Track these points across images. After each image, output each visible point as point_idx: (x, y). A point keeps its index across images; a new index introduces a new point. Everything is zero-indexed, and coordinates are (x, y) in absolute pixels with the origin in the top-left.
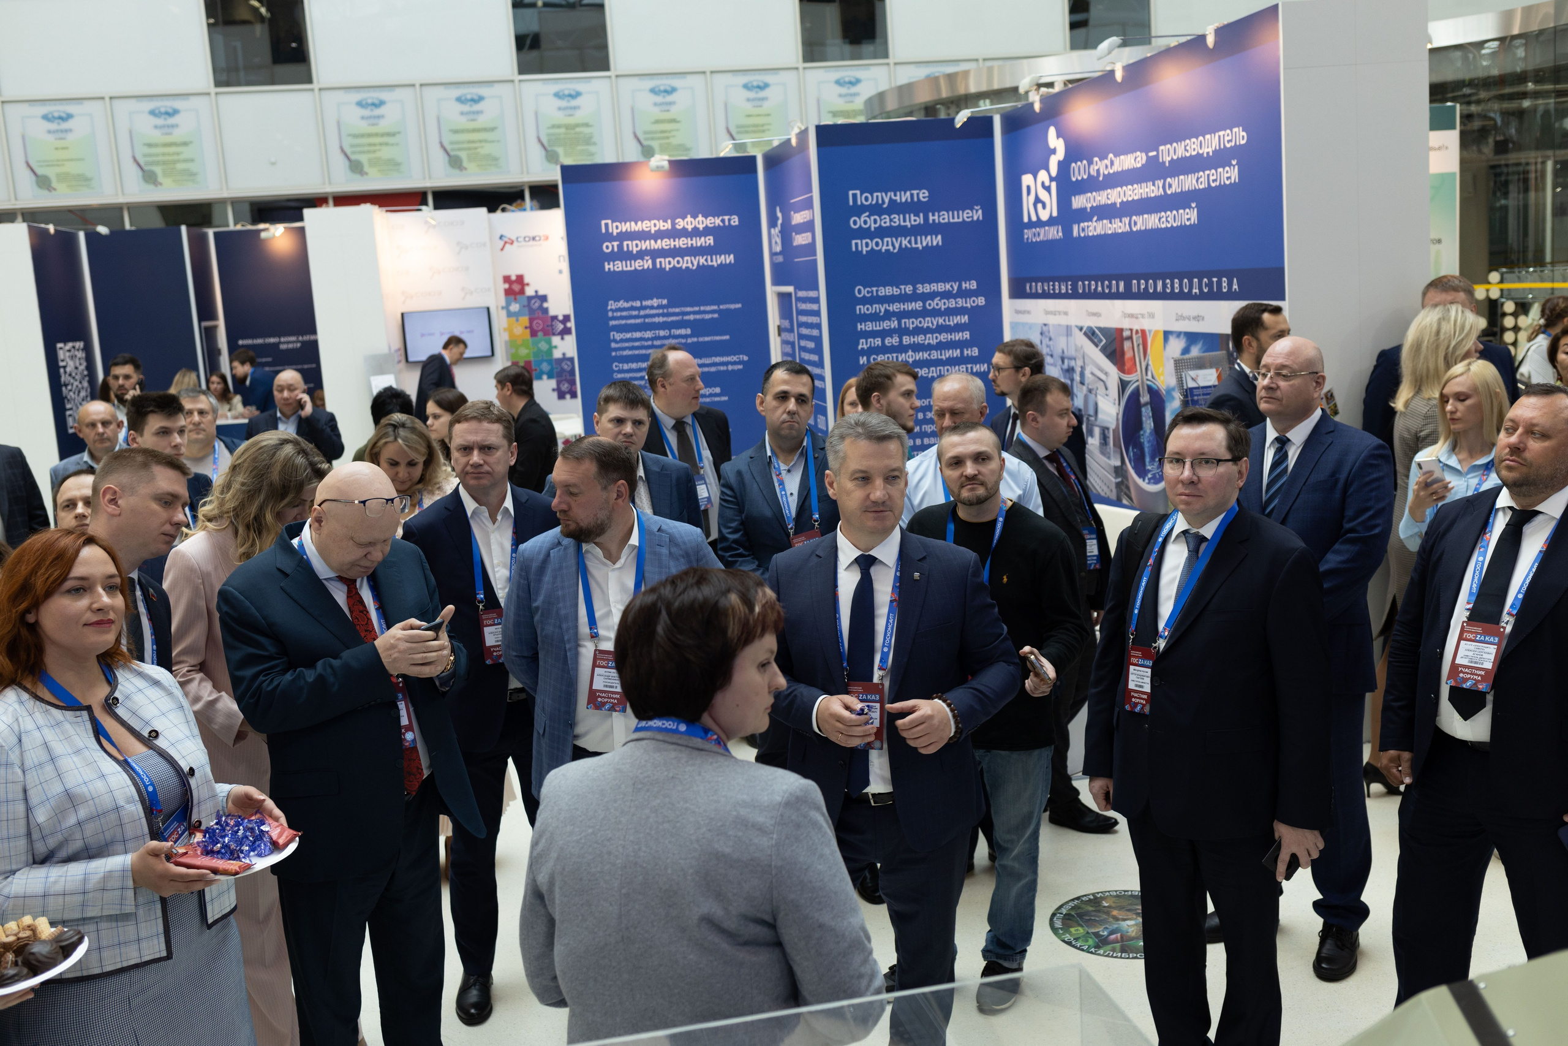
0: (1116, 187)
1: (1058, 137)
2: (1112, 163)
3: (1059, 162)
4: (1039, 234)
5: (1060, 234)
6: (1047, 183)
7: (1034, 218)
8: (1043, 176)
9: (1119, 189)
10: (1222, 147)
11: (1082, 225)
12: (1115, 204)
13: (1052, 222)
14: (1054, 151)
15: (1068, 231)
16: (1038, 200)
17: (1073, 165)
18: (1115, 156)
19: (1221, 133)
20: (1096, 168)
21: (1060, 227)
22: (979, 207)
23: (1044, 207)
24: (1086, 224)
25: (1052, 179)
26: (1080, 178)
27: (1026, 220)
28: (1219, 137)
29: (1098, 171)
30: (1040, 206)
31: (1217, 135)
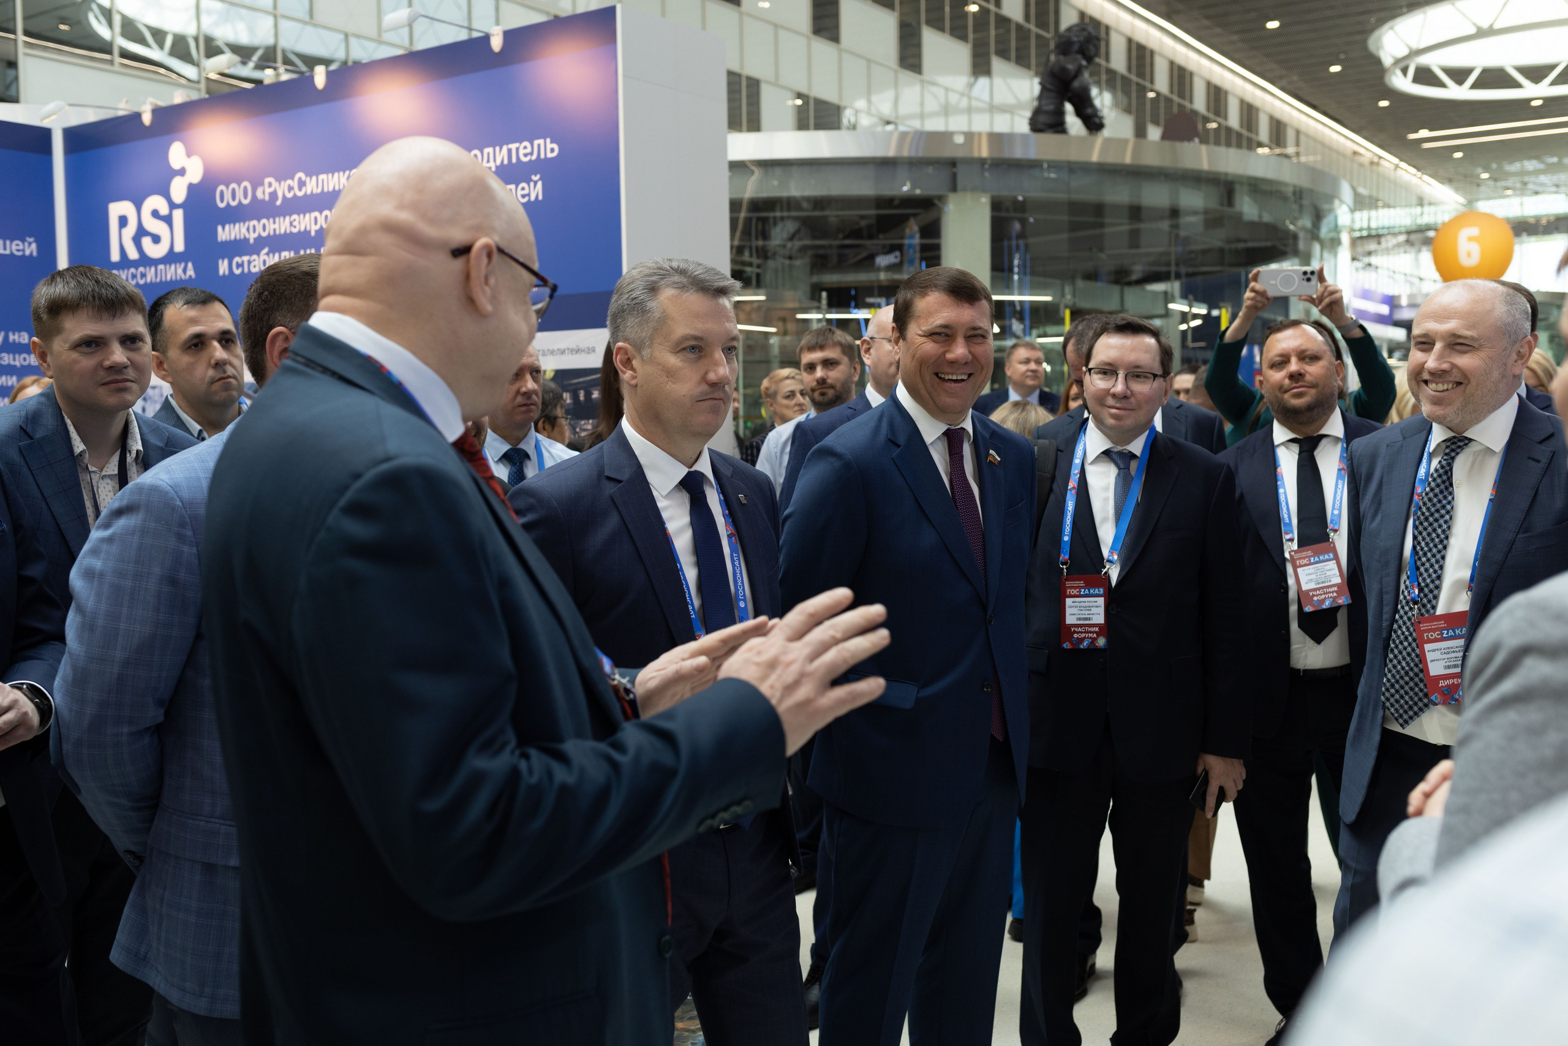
0: (310, 211)
1: (189, 154)
2: (302, 184)
3: (191, 187)
4: (143, 275)
5: (191, 272)
6: (164, 210)
7: (133, 254)
8: (155, 202)
9: (316, 214)
10: (514, 160)
11: (237, 259)
12: (307, 233)
13: (171, 257)
14: (182, 172)
15: (206, 267)
16: (141, 232)
17: (222, 187)
18: (309, 174)
19: (513, 146)
20: (268, 190)
21: (190, 265)
22: (31, 240)
23: (156, 239)
24: (246, 258)
25: (173, 206)
26: (234, 204)
27: (115, 256)
28: (510, 151)
29: (274, 195)
30: (146, 242)
31: (505, 148)
